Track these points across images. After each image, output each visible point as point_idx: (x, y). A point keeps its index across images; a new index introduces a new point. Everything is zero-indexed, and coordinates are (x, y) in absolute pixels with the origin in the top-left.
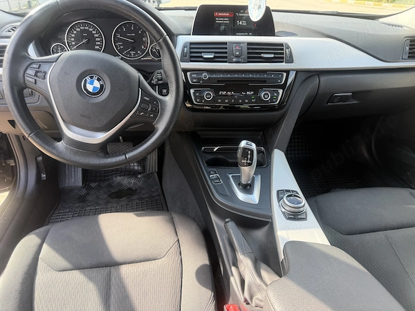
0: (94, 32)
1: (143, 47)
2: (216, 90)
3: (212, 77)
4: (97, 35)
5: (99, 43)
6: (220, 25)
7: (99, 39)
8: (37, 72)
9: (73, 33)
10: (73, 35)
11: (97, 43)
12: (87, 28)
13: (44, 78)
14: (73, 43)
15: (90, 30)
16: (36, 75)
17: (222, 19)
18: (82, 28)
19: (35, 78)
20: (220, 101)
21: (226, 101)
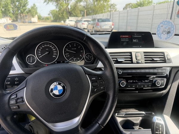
0: (52, 48)
1: (81, 56)
2: (127, 80)
3: (124, 72)
4: (54, 50)
5: (55, 54)
6: (123, 42)
7: (55, 52)
8: (16, 100)
9: (40, 49)
10: (40, 50)
11: (54, 54)
12: (48, 46)
13: (23, 101)
14: (40, 54)
15: (50, 46)
16: (17, 102)
17: (124, 39)
18: (46, 46)
19: (17, 104)
20: (129, 86)
21: (134, 86)
